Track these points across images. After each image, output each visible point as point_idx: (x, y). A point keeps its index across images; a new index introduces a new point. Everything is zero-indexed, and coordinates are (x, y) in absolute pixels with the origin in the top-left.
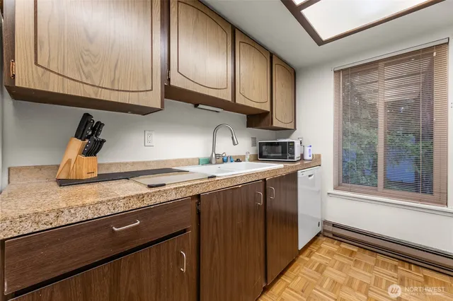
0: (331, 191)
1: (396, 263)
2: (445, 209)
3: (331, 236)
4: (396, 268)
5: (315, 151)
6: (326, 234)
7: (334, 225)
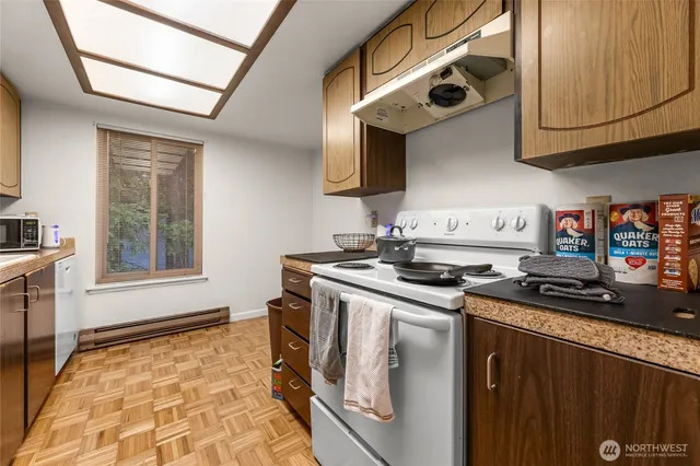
0: (92, 286)
1: (167, 338)
2: (200, 277)
3: (93, 346)
4: (168, 342)
5: (64, 234)
6: (84, 348)
7: (96, 331)
